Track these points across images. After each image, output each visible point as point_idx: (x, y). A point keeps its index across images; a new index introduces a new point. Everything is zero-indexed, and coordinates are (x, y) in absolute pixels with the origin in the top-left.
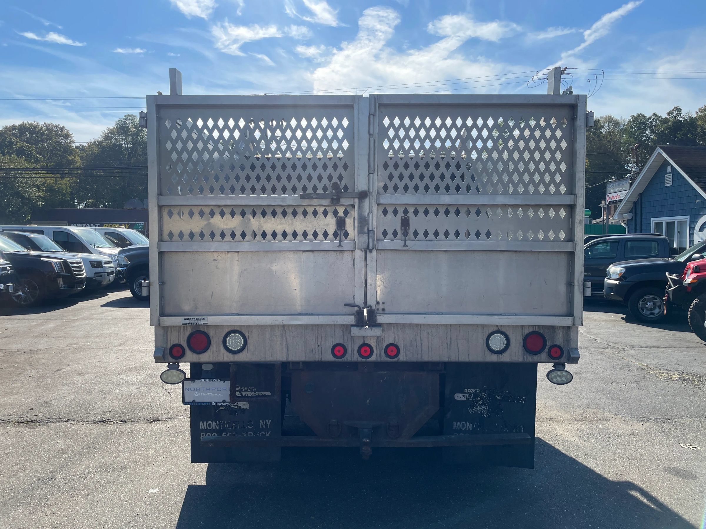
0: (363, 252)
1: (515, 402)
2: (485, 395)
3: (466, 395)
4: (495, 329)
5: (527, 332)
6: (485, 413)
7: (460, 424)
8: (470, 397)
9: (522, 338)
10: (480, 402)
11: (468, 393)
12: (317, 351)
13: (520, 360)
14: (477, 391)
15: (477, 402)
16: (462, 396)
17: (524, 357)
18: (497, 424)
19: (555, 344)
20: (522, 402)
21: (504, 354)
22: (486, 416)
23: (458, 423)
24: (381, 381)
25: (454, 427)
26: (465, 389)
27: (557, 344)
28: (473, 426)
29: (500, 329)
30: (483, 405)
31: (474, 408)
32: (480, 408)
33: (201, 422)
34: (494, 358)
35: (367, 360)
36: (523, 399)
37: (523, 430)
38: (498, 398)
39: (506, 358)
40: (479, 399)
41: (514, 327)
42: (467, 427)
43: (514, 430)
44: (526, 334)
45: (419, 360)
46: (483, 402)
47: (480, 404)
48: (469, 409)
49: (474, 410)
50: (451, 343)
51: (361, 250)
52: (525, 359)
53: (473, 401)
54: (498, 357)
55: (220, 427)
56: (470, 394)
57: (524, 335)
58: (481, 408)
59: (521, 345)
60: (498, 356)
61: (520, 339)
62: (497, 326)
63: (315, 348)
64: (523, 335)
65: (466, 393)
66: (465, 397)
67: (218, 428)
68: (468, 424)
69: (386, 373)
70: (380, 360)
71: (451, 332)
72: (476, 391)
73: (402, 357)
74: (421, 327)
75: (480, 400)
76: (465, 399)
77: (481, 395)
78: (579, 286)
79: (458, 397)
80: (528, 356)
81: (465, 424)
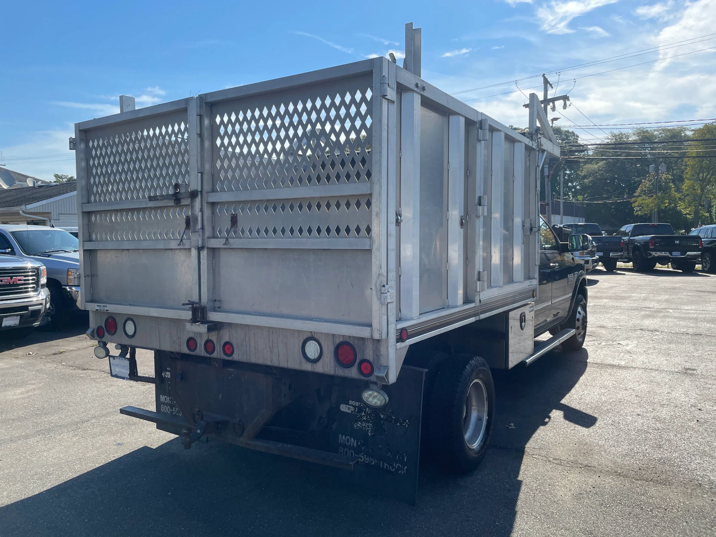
0: (197, 250)
1: (399, 424)
2: (369, 411)
3: (351, 407)
4: (309, 335)
5: (338, 341)
6: (369, 431)
7: (345, 438)
8: (355, 410)
9: (333, 347)
10: (364, 417)
11: (352, 405)
12: (177, 342)
13: (332, 372)
14: (362, 405)
15: (361, 417)
16: (347, 408)
17: (335, 370)
18: (380, 446)
19: (365, 358)
20: (406, 425)
21: (317, 364)
22: (370, 435)
23: (344, 437)
24: (230, 378)
25: (340, 440)
26: (350, 401)
27: (367, 358)
28: (357, 443)
29: (314, 336)
30: (367, 421)
31: (358, 424)
32: (364, 425)
33: (161, 395)
34: (307, 367)
35: (211, 355)
36: (406, 422)
37: (407, 459)
38: (382, 416)
39: (319, 368)
40: (363, 414)
41: (327, 335)
42: (352, 443)
43: (397, 457)
44: (337, 344)
45: (249, 361)
46: (367, 418)
47: (364, 420)
48: (354, 424)
49: (358, 425)
50: (273, 346)
51: (195, 248)
52: (337, 372)
53: (358, 415)
54: (312, 366)
55: (172, 402)
56: (355, 407)
57: (336, 345)
58: (366, 424)
59: (333, 355)
60: (312, 364)
61: (332, 349)
62: (311, 332)
63: (176, 339)
64: (334, 344)
65: (350, 405)
66: (350, 410)
67: (170, 402)
68: (352, 439)
69: (233, 370)
70: (220, 357)
71: (272, 334)
72: (360, 405)
73: (236, 357)
74: (249, 328)
75: (364, 416)
76: (350, 412)
77: (366, 410)
78: (377, 291)
79: (344, 408)
80: (339, 369)
81: (350, 439)
